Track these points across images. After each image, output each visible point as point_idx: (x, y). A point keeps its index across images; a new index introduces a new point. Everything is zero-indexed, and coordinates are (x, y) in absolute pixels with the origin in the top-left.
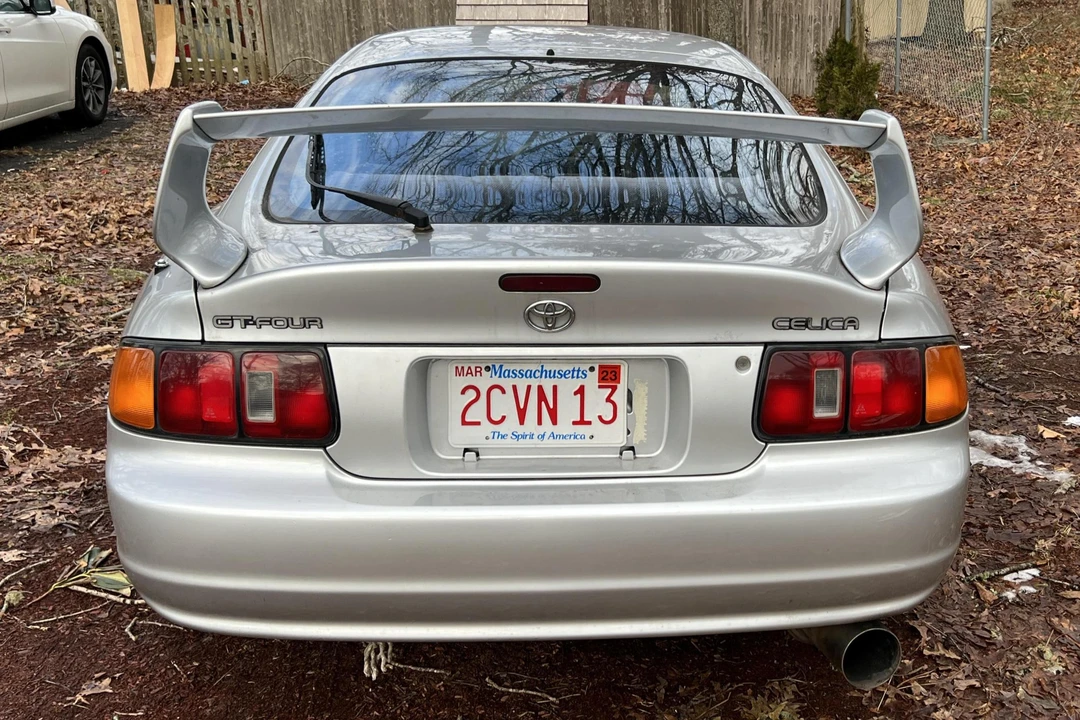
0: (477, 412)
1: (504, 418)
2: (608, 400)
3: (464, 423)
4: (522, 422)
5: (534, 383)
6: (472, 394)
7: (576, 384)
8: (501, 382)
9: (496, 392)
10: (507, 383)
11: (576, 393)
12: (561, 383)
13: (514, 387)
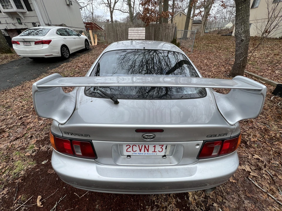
1: (136, 151)
2: (161, 148)
3: (127, 151)
6: (128, 147)
13: (139, 146)
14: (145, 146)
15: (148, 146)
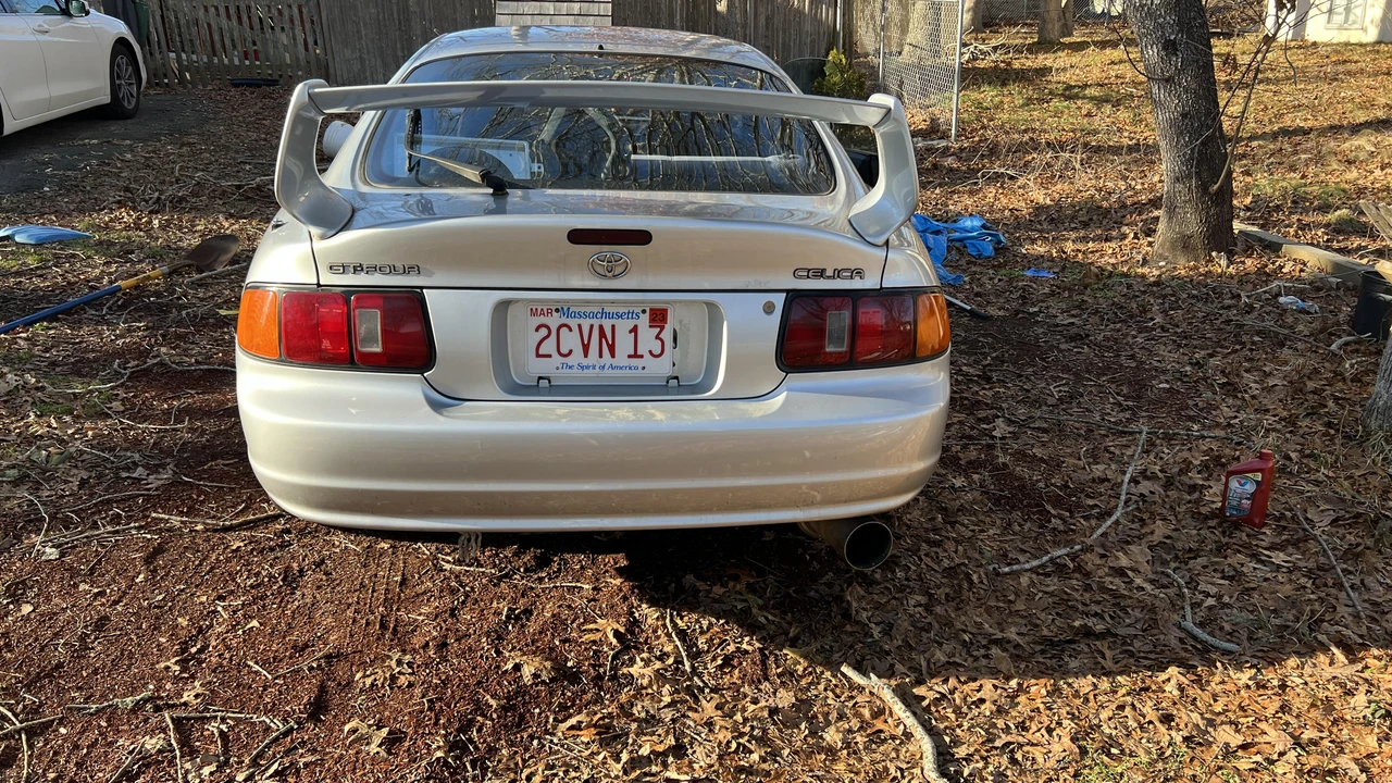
0: (549, 347)
1: (571, 351)
2: (657, 337)
3: (538, 355)
4: (586, 356)
5: (596, 323)
6: (544, 332)
7: (630, 324)
8: (569, 321)
9: (564, 330)
10: (574, 323)
11: (630, 332)
12: (619, 323)
13: (580, 326)
14: (601, 327)
15: (613, 326)
